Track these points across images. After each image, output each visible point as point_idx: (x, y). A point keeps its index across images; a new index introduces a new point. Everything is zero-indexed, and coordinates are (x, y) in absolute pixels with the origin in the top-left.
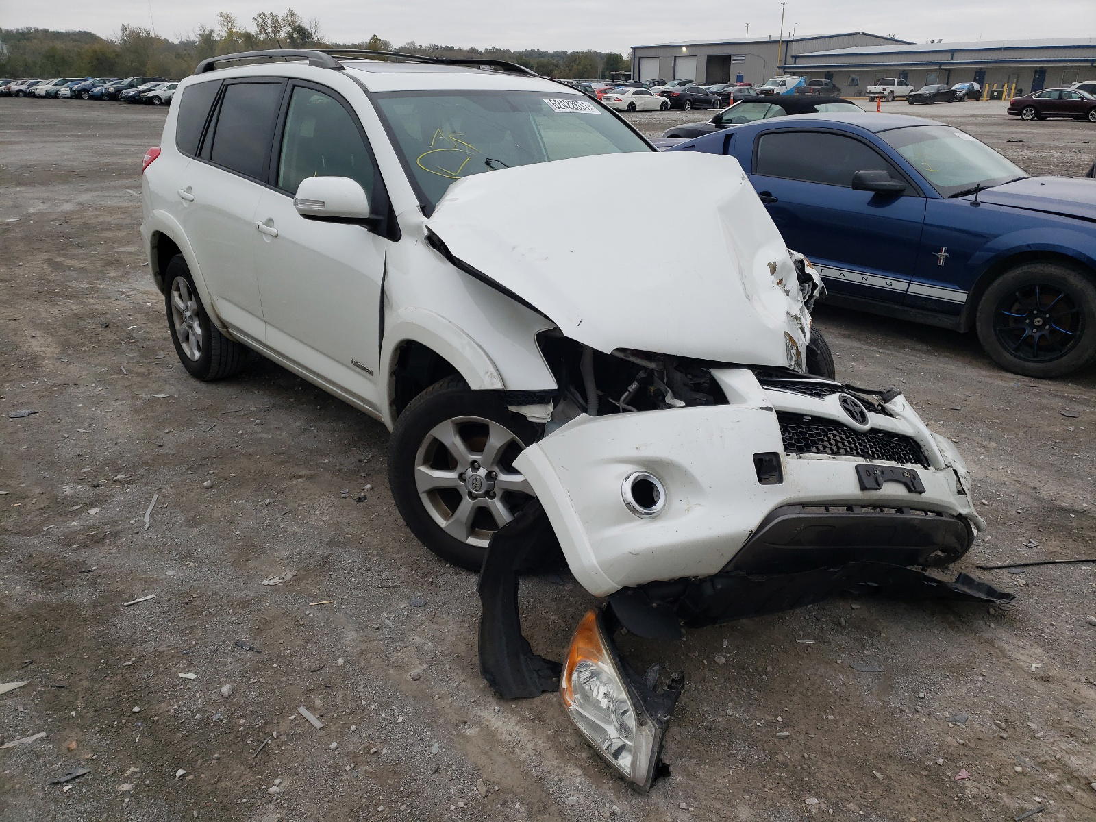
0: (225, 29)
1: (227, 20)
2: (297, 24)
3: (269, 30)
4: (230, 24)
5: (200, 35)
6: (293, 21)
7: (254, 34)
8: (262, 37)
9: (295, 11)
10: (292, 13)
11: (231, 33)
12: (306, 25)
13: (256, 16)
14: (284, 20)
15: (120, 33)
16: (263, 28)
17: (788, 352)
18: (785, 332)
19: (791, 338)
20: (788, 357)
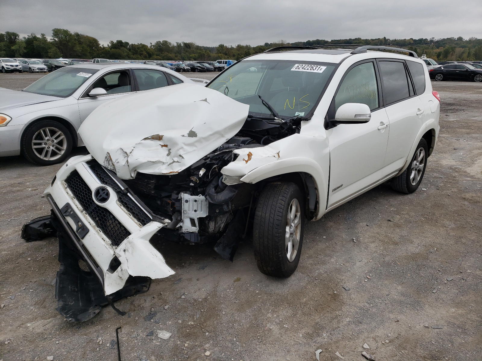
17: (107, 161)
18: (108, 153)
19: (110, 156)
20: (106, 162)
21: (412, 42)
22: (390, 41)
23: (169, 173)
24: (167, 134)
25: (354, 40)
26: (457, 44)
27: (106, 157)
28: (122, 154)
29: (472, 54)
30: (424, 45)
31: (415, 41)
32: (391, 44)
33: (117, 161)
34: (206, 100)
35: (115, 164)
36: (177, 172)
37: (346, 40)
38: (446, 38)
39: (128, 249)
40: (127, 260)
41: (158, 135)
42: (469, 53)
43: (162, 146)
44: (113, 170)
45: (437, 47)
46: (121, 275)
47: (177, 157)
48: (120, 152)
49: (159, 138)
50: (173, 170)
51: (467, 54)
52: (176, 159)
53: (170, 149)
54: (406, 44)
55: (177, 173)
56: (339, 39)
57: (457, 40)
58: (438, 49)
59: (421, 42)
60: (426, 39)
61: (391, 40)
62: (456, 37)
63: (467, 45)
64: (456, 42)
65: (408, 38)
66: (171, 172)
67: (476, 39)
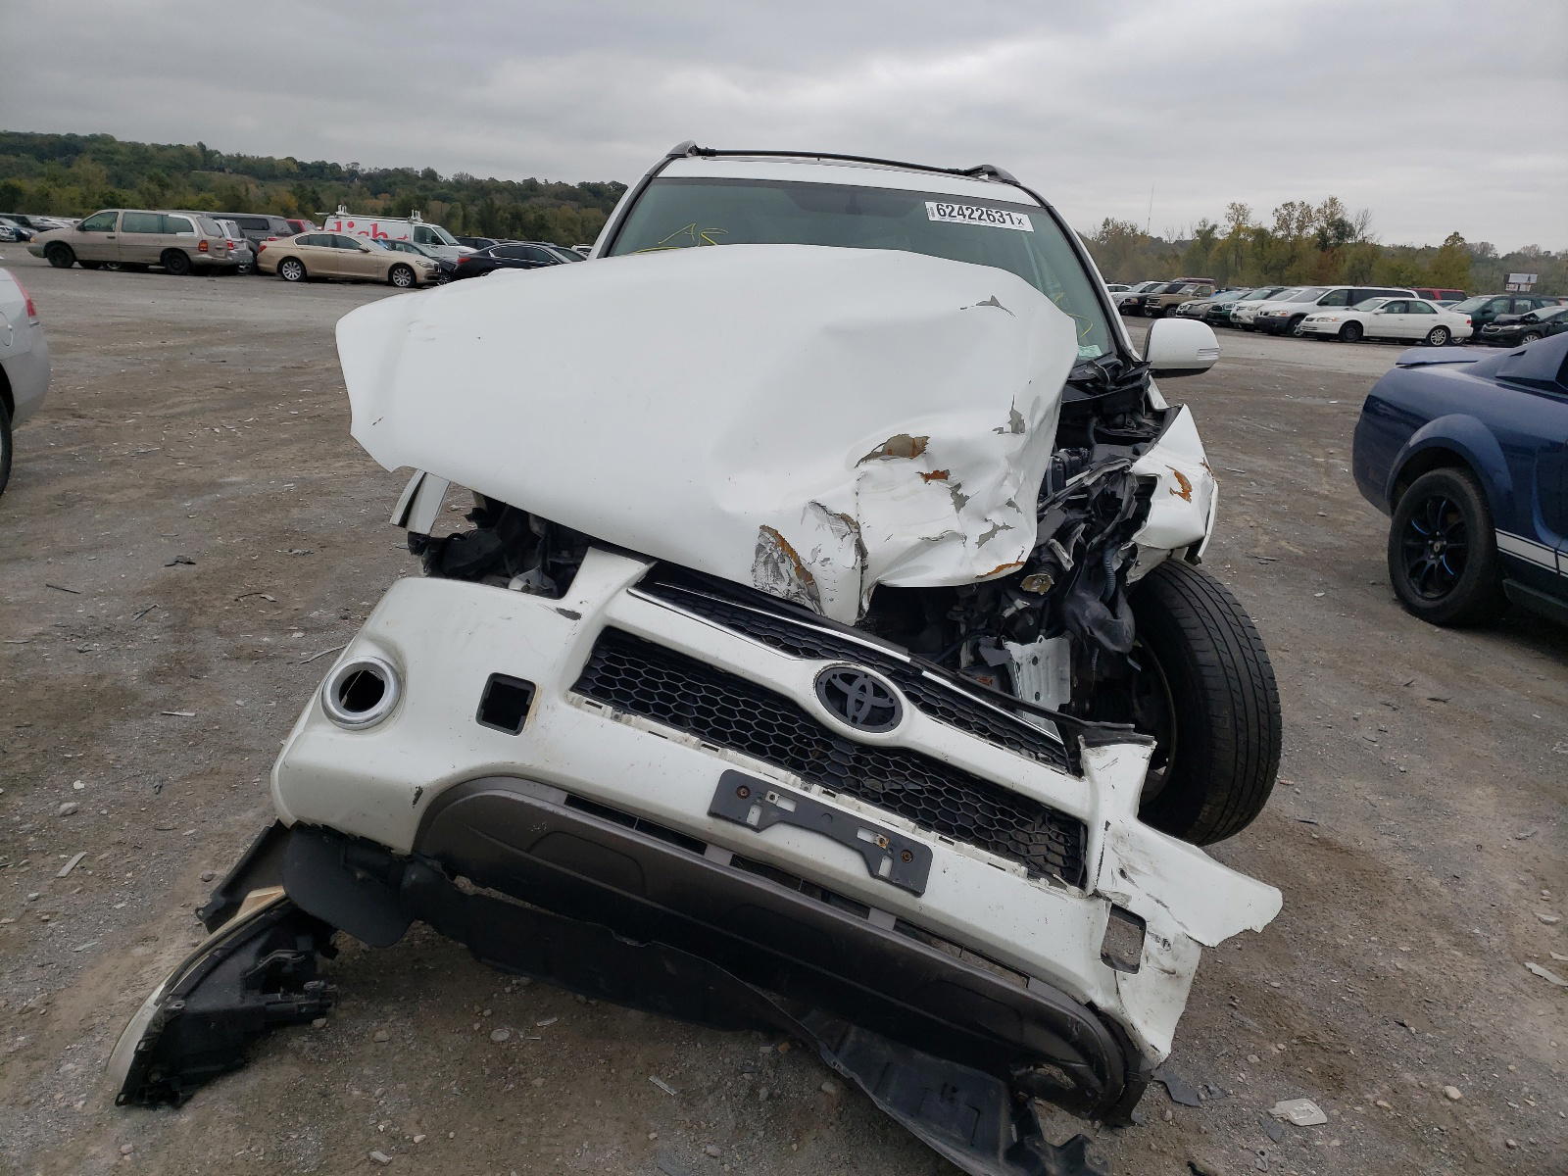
0: (1233, 223)
1: (1239, 211)
2: (1337, 217)
3: (1294, 225)
4: (1241, 218)
5: (1197, 231)
6: (1332, 214)
7: (1270, 230)
8: (1280, 234)
9: (1339, 200)
10: (1333, 201)
11: (1237, 230)
12: (1350, 218)
13: (1279, 206)
14: (1319, 211)
15: (1100, 228)
16: (1284, 223)
17: (765, 563)
18: (763, 528)
19: (783, 542)
20: (761, 570)
21: (294, 169)
22: (221, 156)
23: (989, 574)
24: (939, 429)
25: (86, 139)
26: (423, 188)
27: (760, 549)
28: (827, 526)
29: (473, 220)
30: (334, 182)
31: (303, 166)
32: (226, 170)
33: (820, 557)
34: (994, 302)
35: (816, 570)
36: (1018, 563)
37: (53, 136)
38: (391, 168)
39: (1131, 864)
40: (1158, 901)
41: (903, 437)
42: (465, 216)
43: (927, 477)
44: (796, 600)
45: (371, 194)
46: (1168, 964)
47: (999, 508)
48: (813, 517)
49: (909, 448)
50: (998, 556)
51: (460, 220)
52: (997, 518)
53: (959, 486)
54: (276, 172)
55: (1020, 567)
56: (28, 131)
57: (423, 179)
58: (376, 198)
59: (323, 171)
60: (335, 166)
61: (224, 153)
62: (419, 168)
63: (452, 192)
64: (421, 183)
65: (279, 155)
66: (1000, 568)
67: (472, 178)
